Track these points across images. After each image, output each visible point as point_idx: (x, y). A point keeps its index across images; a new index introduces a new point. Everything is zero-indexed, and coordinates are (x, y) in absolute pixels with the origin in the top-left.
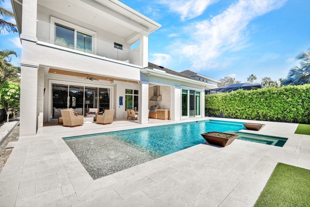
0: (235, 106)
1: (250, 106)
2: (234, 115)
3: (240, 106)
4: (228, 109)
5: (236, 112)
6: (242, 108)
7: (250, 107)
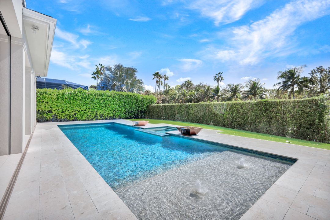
0: (74, 106)
1: (90, 106)
2: (72, 117)
3: (81, 107)
4: (64, 110)
5: (75, 114)
6: (82, 109)
7: (90, 108)
